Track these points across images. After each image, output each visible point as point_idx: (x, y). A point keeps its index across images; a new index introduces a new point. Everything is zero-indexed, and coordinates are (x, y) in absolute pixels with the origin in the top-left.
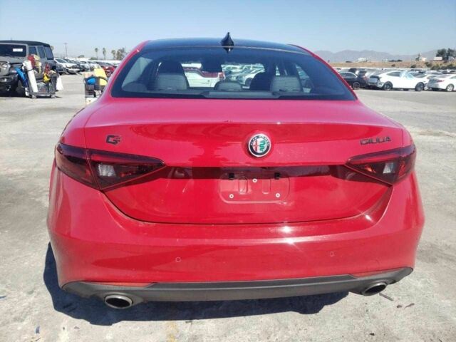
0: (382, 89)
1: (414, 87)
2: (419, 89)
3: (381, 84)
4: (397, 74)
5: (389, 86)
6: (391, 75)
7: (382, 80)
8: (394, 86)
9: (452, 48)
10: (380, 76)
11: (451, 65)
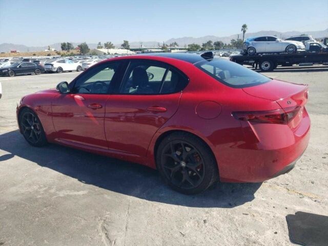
0: (57, 72)
1: (76, 69)
2: (79, 70)
3: (55, 69)
4: (64, 62)
5: (60, 70)
6: (59, 62)
7: (55, 66)
8: (64, 70)
9: (69, 42)
10: (52, 63)
11: (72, 53)
